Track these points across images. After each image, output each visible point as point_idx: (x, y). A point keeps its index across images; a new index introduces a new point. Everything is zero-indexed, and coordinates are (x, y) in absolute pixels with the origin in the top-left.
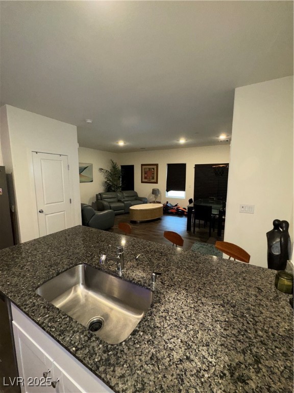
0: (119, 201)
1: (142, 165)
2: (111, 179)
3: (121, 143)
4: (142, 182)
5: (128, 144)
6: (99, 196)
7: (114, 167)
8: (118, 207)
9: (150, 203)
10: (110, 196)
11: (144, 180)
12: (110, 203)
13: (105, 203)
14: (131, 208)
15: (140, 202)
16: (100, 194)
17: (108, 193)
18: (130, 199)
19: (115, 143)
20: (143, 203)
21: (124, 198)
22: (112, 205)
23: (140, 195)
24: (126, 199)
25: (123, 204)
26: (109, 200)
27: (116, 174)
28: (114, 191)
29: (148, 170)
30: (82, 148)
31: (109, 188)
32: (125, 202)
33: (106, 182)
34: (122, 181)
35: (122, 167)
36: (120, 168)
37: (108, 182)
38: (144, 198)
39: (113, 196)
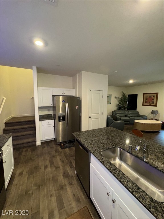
0: (126, 116)
1: (144, 94)
2: (121, 103)
3: (131, 81)
4: (143, 105)
5: (136, 81)
6: (114, 112)
7: (124, 96)
8: (126, 120)
9: (149, 119)
10: (120, 113)
11: (145, 104)
12: (120, 116)
13: (118, 117)
14: (135, 121)
15: (142, 118)
16: (114, 111)
17: (119, 111)
18: (134, 115)
19: (127, 82)
20: (143, 119)
21: (129, 115)
22: (122, 118)
23: (141, 114)
24: (131, 115)
25: (129, 118)
26: (120, 115)
27: (125, 100)
28: (123, 110)
29: (149, 97)
30: (110, 86)
31: (120, 108)
32: (130, 117)
33: (118, 104)
34: (128, 104)
35: (129, 95)
36: (127, 96)
37: (119, 104)
38: (144, 116)
39: (122, 113)
